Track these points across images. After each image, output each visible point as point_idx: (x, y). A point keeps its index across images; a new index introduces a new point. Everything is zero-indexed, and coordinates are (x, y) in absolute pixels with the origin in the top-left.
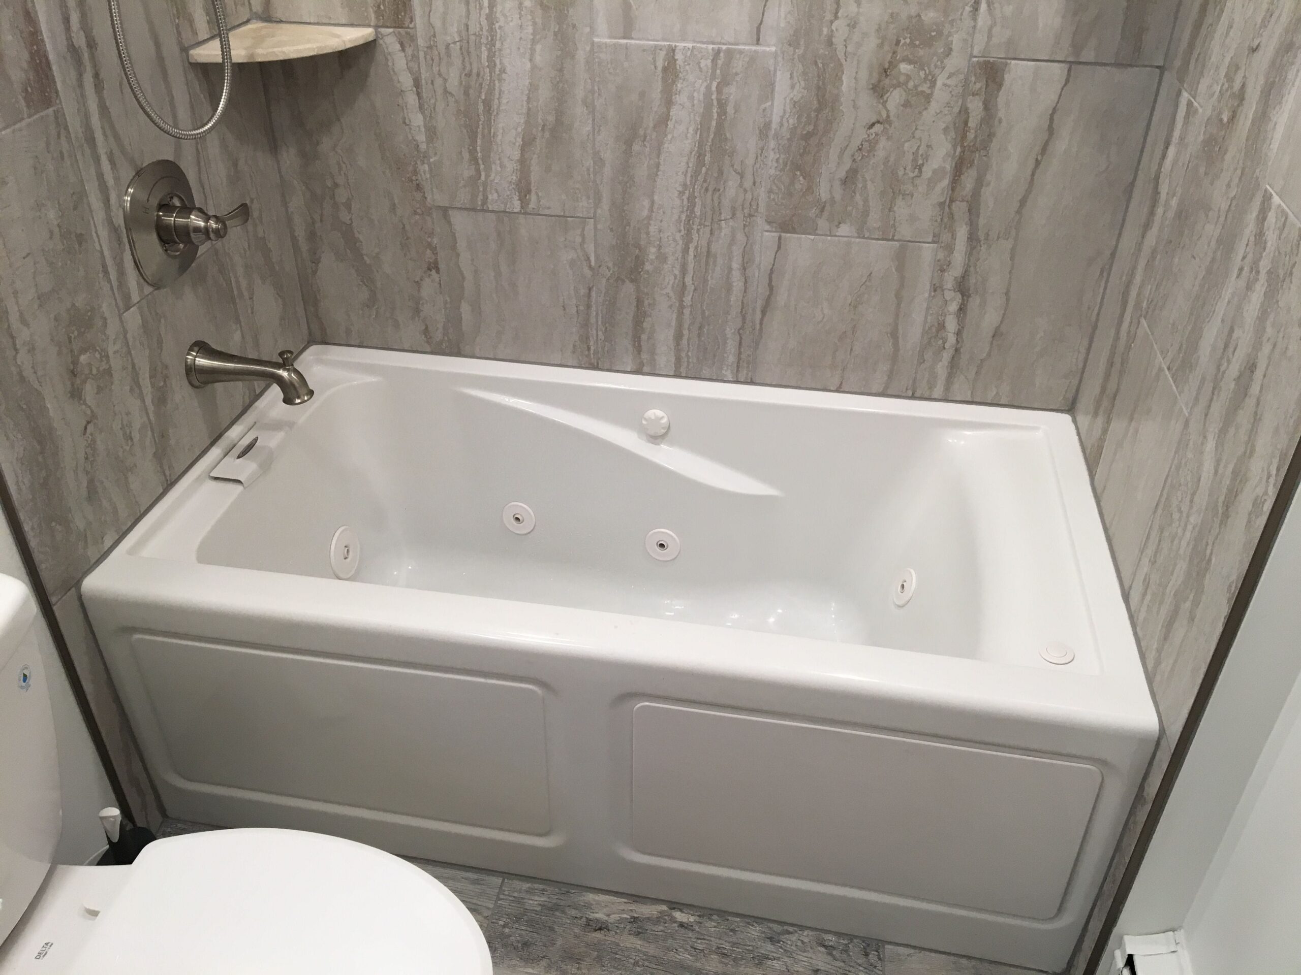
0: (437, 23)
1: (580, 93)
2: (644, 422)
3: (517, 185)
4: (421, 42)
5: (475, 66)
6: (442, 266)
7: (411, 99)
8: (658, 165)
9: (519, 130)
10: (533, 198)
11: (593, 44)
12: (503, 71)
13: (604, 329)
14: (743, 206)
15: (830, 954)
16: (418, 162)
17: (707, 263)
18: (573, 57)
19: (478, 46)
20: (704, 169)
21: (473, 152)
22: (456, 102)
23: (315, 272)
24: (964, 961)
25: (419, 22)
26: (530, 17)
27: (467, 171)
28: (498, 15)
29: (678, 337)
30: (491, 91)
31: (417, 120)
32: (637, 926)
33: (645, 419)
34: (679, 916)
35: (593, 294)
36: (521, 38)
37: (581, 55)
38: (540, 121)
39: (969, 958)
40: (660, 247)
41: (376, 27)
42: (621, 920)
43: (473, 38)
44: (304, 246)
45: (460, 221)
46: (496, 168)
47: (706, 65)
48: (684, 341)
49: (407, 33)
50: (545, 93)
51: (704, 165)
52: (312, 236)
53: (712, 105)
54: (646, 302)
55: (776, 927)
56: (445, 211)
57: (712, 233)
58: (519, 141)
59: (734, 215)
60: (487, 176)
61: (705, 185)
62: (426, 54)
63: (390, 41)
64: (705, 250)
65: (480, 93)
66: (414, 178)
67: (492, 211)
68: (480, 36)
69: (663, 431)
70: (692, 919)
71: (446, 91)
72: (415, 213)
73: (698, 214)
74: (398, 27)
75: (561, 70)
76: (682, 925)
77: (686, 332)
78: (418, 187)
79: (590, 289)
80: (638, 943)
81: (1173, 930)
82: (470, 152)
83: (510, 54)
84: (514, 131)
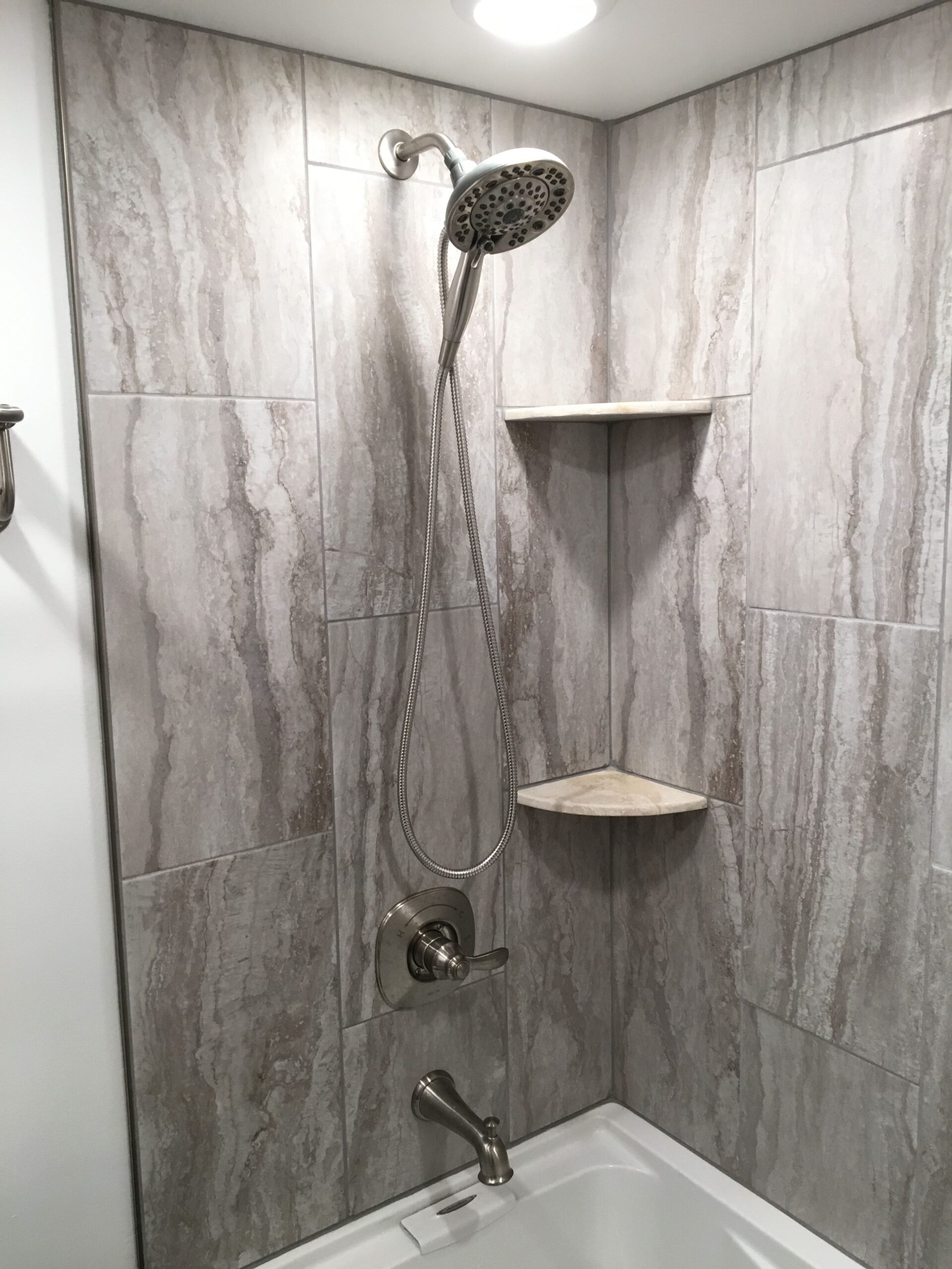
0: (765, 806)
1: (912, 923)
3: (830, 1009)
4: (747, 819)
5: (798, 860)
6: (743, 1070)
7: (733, 877)
9: (839, 945)
10: (848, 1030)
11: (932, 871)
12: (827, 873)
13: (923, 1242)
16: (733, 945)
18: (906, 880)
19: (803, 840)
21: (786, 953)
22: (775, 892)
23: (626, 1024)
25: (748, 801)
26: (860, 823)
27: (780, 974)
28: (827, 812)
30: (811, 892)
31: (736, 900)
35: (913, 1185)
36: (849, 843)
37: (916, 880)
38: (863, 943)
41: (709, 797)
43: (799, 830)
44: (621, 993)
45: (768, 1028)
46: (809, 980)
49: (736, 809)
50: (870, 912)
52: (629, 985)
56: (752, 1008)
58: (838, 957)
60: (800, 986)
62: (751, 834)
63: (719, 813)
65: (801, 890)
66: (726, 960)
67: (801, 1029)
68: (806, 830)
71: (766, 879)
72: (723, 999)
74: (728, 801)
75: (892, 891)
78: (729, 973)
79: (909, 1178)
82: (784, 952)
83: (836, 858)
84: (832, 944)
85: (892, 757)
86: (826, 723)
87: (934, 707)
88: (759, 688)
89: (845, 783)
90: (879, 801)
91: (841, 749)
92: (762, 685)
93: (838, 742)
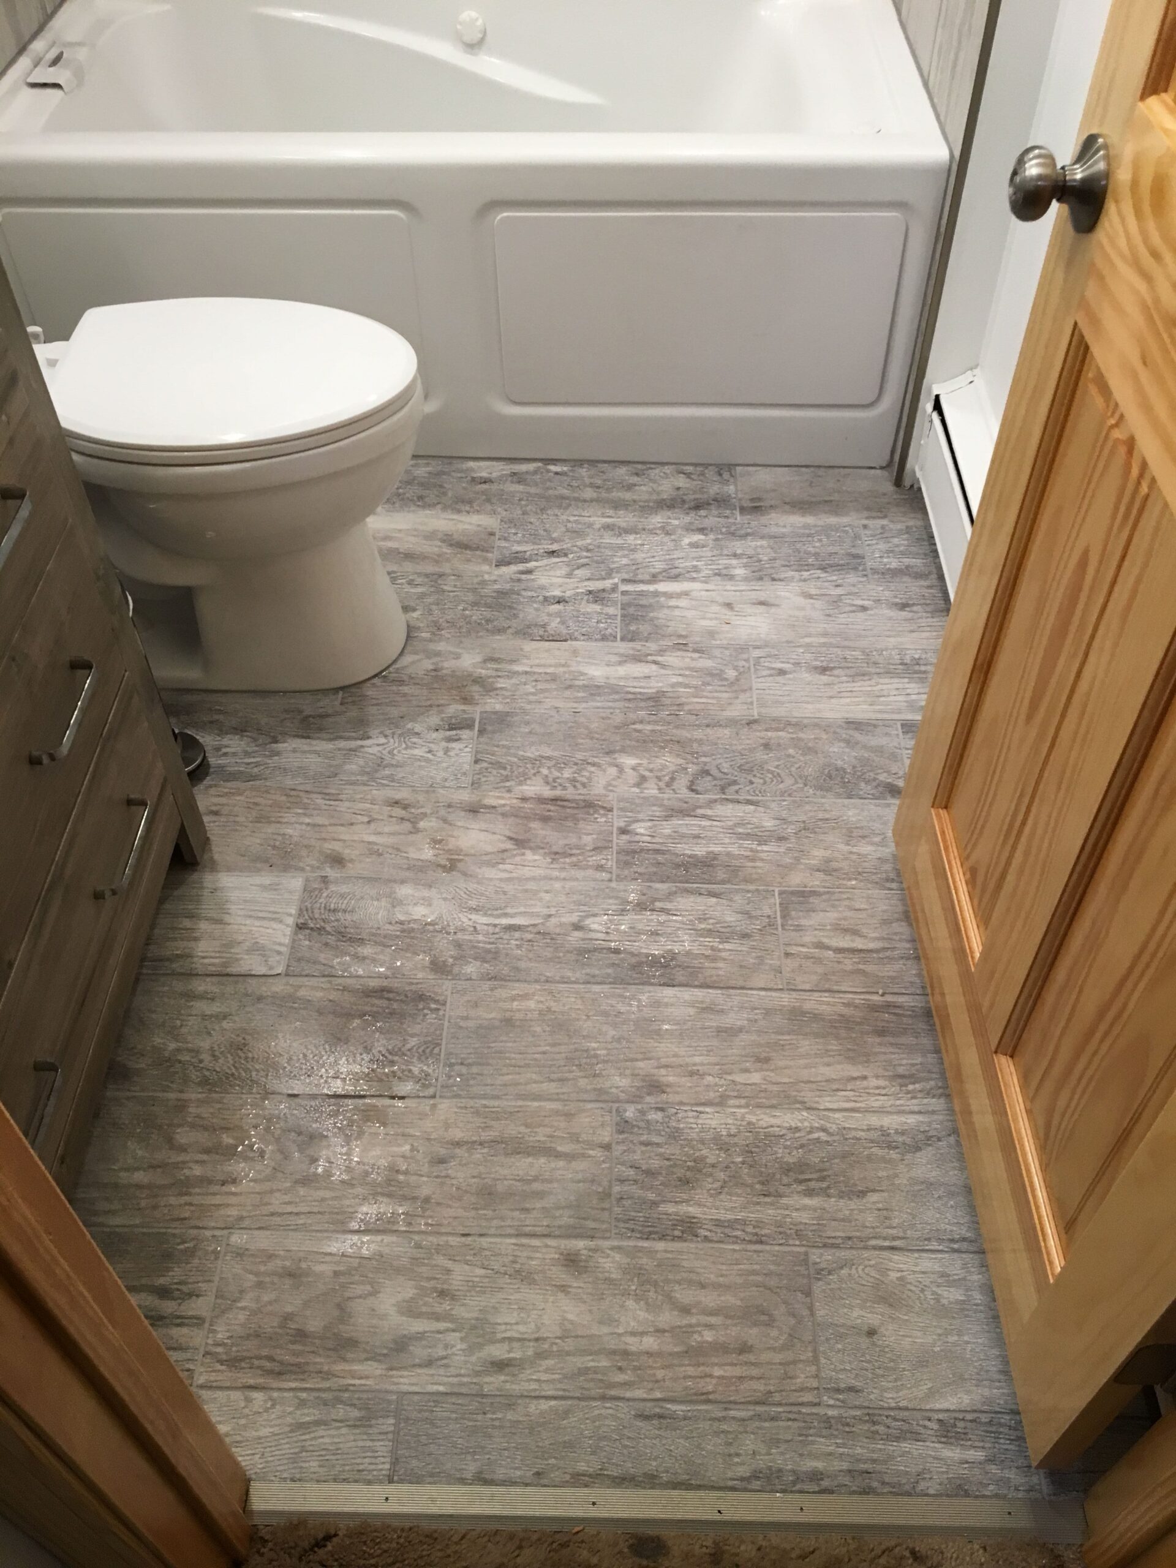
2: (459, 27)
15: (689, 477)
24: (804, 469)
32: (518, 478)
33: (460, 24)
34: (552, 468)
39: (807, 466)
42: (502, 476)
55: (639, 466)
69: (480, 36)
70: (565, 469)
76: (557, 473)
80: (521, 488)
81: (971, 369)
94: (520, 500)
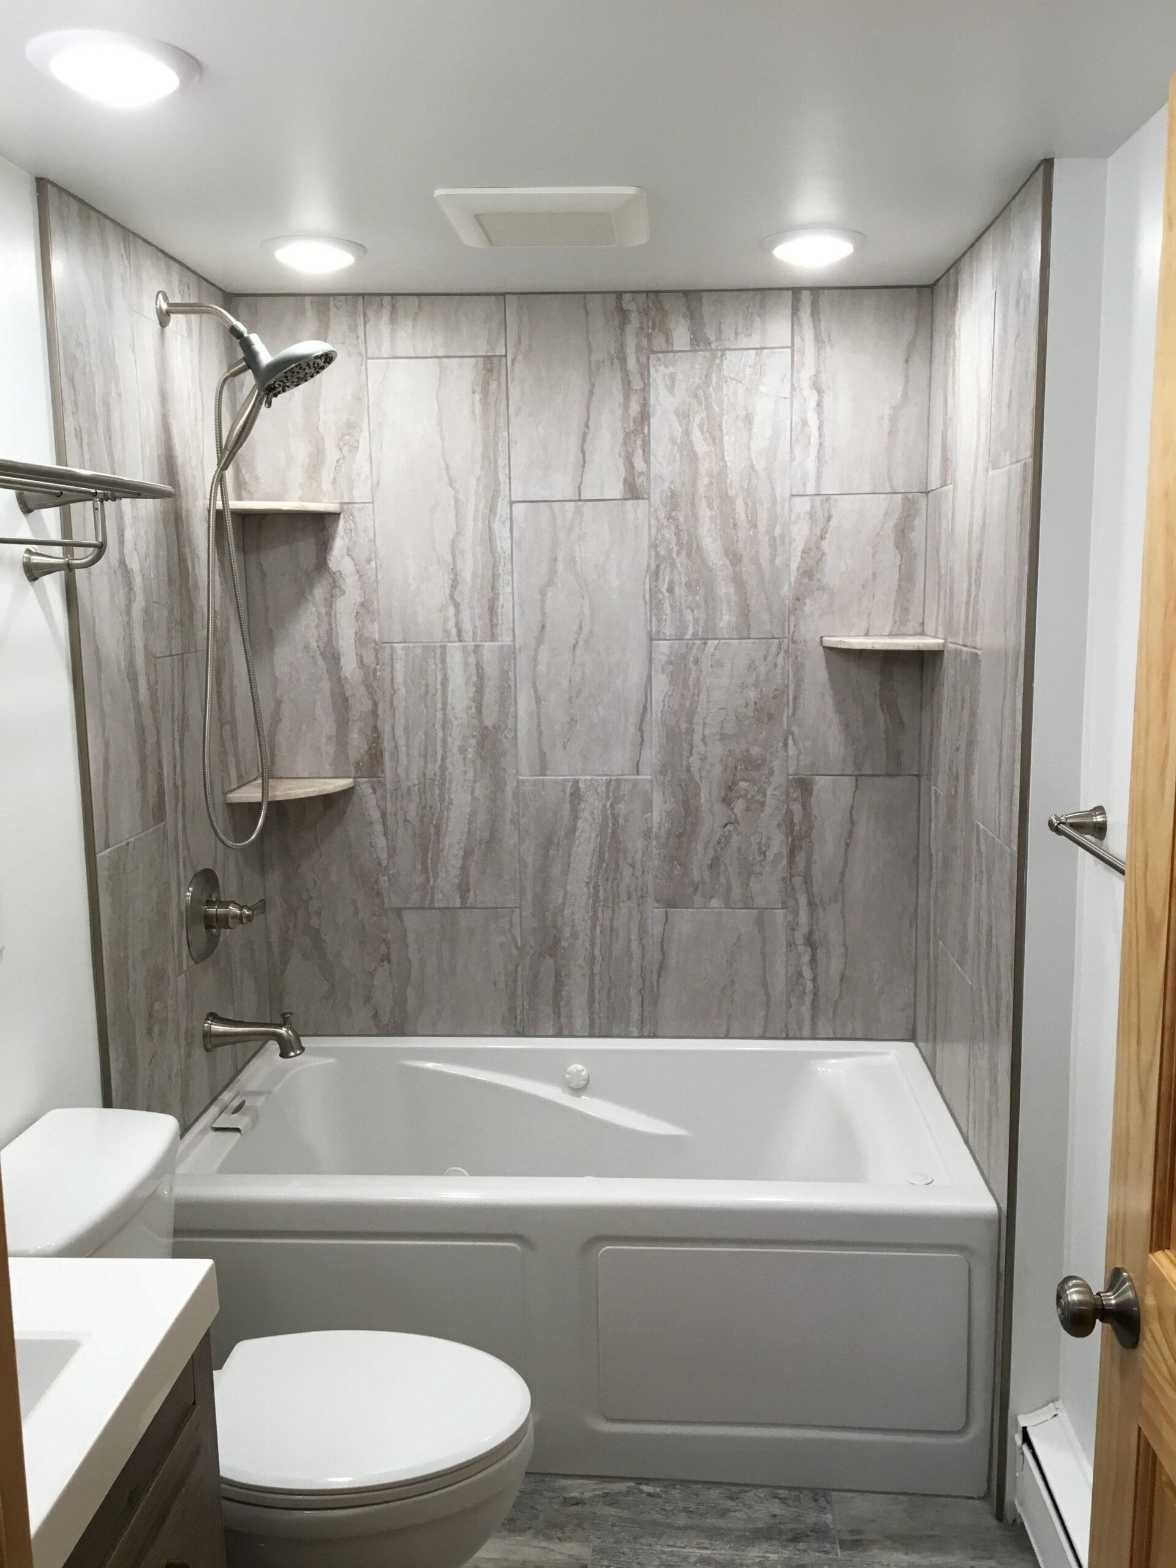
0: (402, 772)
1: (508, 815)
2: (567, 1076)
3: (459, 886)
4: (389, 786)
5: (429, 801)
6: (393, 957)
7: (378, 828)
8: (569, 863)
9: (462, 844)
10: (471, 894)
11: (518, 781)
12: (450, 803)
13: (528, 1000)
14: (636, 889)
15: (785, 1503)
16: (380, 875)
17: (611, 936)
18: (503, 791)
19: (432, 787)
20: (604, 865)
21: (424, 864)
22: (413, 827)
23: (282, 972)
24: (901, 1497)
25: (388, 773)
26: (471, 765)
27: (419, 879)
28: (448, 764)
29: (591, 1001)
30: (440, 819)
31: (381, 842)
32: (610, 1499)
33: (568, 1073)
34: (646, 1488)
35: (520, 969)
36: (465, 780)
37: (509, 789)
38: (478, 837)
39: (904, 1494)
40: (573, 926)
41: (355, 778)
42: (595, 1496)
43: (428, 781)
44: (276, 949)
45: (411, 920)
46: (442, 874)
47: (602, 791)
48: (596, 1005)
49: (379, 781)
50: (482, 817)
51: (604, 861)
52: (285, 941)
53: (608, 817)
54: (563, 974)
55: (734, 1489)
56: (398, 911)
57: (613, 912)
58: (461, 853)
59: (629, 898)
60: (435, 881)
61: (606, 876)
62: (392, 794)
63: (365, 787)
64: (609, 925)
65: (432, 819)
66: (376, 887)
67: (438, 908)
68: (434, 780)
69: (585, 1083)
70: (658, 1490)
71: (405, 820)
72: (374, 915)
73: (602, 898)
74: (372, 777)
75: (494, 800)
76: (649, 1495)
77: (597, 996)
78: (379, 894)
79: (517, 966)
80: (613, 1511)
81: (1053, 1401)
82: (422, 864)
83: (456, 791)
84: (457, 846)
85: (489, 722)
86: (444, 709)
87: (513, 687)
88: (392, 695)
89: (459, 744)
90: (483, 749)
91: (455, 723)
92: (395, 693)
93: (453, 719)
94: (613, 1525)
